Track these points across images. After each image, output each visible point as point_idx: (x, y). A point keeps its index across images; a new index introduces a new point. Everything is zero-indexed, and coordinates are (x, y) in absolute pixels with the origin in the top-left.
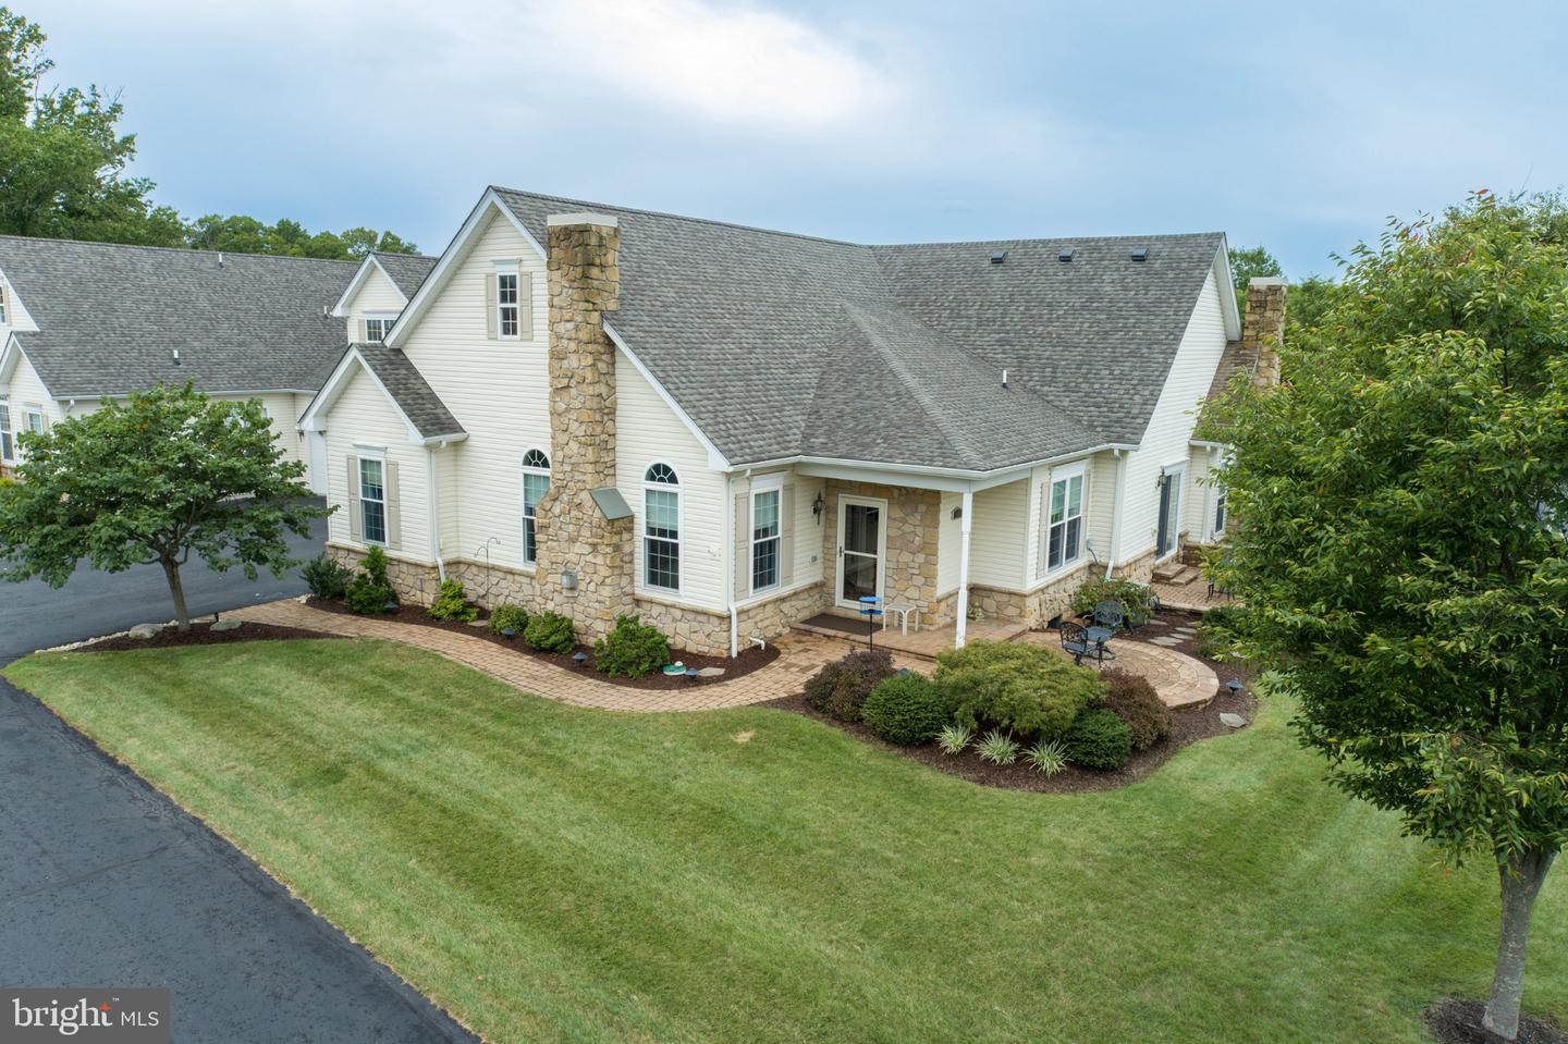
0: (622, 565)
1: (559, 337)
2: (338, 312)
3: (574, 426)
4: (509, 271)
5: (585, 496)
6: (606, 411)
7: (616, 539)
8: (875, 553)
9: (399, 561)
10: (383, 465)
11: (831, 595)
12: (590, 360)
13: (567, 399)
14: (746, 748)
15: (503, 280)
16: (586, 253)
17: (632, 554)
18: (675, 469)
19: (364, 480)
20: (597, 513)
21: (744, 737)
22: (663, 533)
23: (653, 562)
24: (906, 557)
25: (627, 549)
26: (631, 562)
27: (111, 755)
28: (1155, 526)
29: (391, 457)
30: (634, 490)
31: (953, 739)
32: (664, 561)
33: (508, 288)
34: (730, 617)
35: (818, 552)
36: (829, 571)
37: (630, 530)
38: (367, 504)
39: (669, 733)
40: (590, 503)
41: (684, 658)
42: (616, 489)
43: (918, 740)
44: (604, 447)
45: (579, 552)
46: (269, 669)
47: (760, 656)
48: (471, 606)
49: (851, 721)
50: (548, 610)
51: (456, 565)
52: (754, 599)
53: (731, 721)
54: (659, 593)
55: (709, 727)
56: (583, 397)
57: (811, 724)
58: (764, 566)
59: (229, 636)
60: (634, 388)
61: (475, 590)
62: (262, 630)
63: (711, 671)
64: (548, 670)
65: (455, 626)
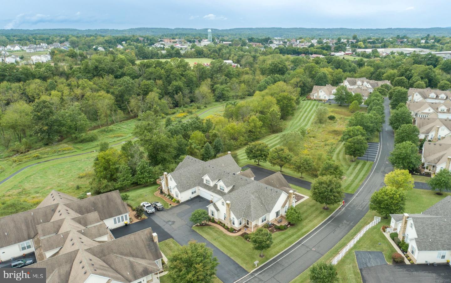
0: (231, 223)
1: (227, 209)
2: (203, 178)
5: (228, 219)
6: (230, 214)
8: (249, 223)
9: (215, 218)
11: (246, 224)
12: (229, 211)
14: (237, 239)
16: (228, 205)
18: (234, 218)
19: (212, 212)
22: (233, 222)
24: (251, 224)
28: (276, 216)
29: (214, 211)
30: (232, 219)
31: (248, 239)
32: (234, 224)
33: (223, 203)
34: (238, 228)
35: (245, 222)
37: (231, 221)
38: (212, 214)
39: (233, 238)
41: (235, 230)
42: (230, 219)
43: (246, 239)
44: (230, 216)
45: (228, 222)
46: (209, 230)
47: (240, 230)
48: (220, 222)
49: (243, 237)
50: (226, 225)
51: (219, 219)
52: (240, 226)
53: (237, 237)
54: (233, 225)
55: (235, 237)
56: (228, 213)
57: (241, 237)
58: (240, 224)
59: (204, 225)
60: (232, 213)
61: (220, 221)
62: (206, 225)
63: (236, 232)
64: (226, 231)
65: (219, 224)
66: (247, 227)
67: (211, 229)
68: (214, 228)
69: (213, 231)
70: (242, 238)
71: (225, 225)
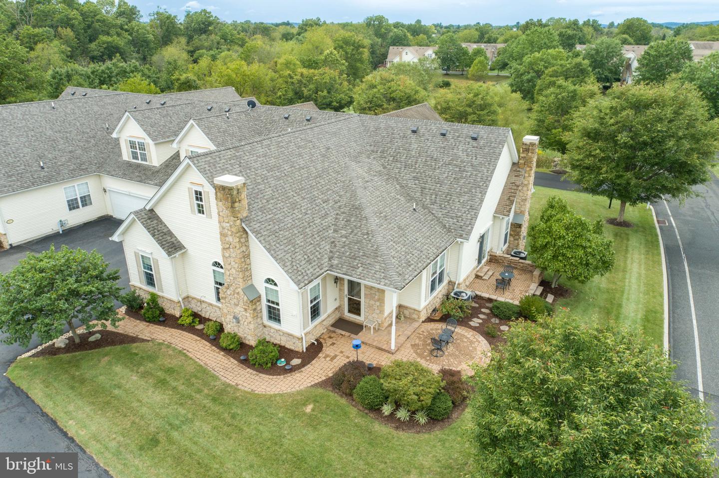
0: (257, 313)
1: (224, 228)
2: (114, 135)
3: (233, 263)
4: (199, 189)
5: (239, 290)
6: (246, 256)
7: (254, 307)
8: (360, 298)
9: (163, 297)
10: (151, 259)
11: (343, 311)
12: (238, 240)
13: (229, 252)
14: (310, 416)
15: (196, 192)
16: (232, 198)
17: (261, 309)
18: (276, 281)
19: (144, 263)
20: (246, 298)
21: (309, 409)
22: (273, 303)
23: (270, 312)
24: (372, 302)
25: (259, 308)
26: (261, 312)
27: (65, 430)
28: (477, 257)
29: (155, 257)
30: (261, 287)
31: (387, 409)
32: (274, 314)
33: (199, 196)
34: (302, 338)
35: (337, 296)
36: (342, 302)
37: (260, 301)
38: (146, 273)
39: (281, 408)
40: (242, 293)
41: (285, 352)
42: (252, 287)
43: (374, 409)
44: (246, 270)
45: (239, 310)
46: (118, 368)
47: (315, 349)
48: (195, 315)
49: (350, 395)
50: (228, 328)
51: (187, 298)
52: (311, 326)
53: (304, 398)
54: (273, 324)
55: (295, 403)
56: (235, 253)
57: (335, 398)
58: (315, 312)
59: (97, 345)
60: (257, 248)
61: (196, 308)
62: (110, 339)
63: (296, 362)
64: (231, 363)
65: (190, 329)
66: (357, 328)
67: (133, 361)
68: (152, 358)
69: (145, 375)
70: (343, 401)
71: (221, 329)
